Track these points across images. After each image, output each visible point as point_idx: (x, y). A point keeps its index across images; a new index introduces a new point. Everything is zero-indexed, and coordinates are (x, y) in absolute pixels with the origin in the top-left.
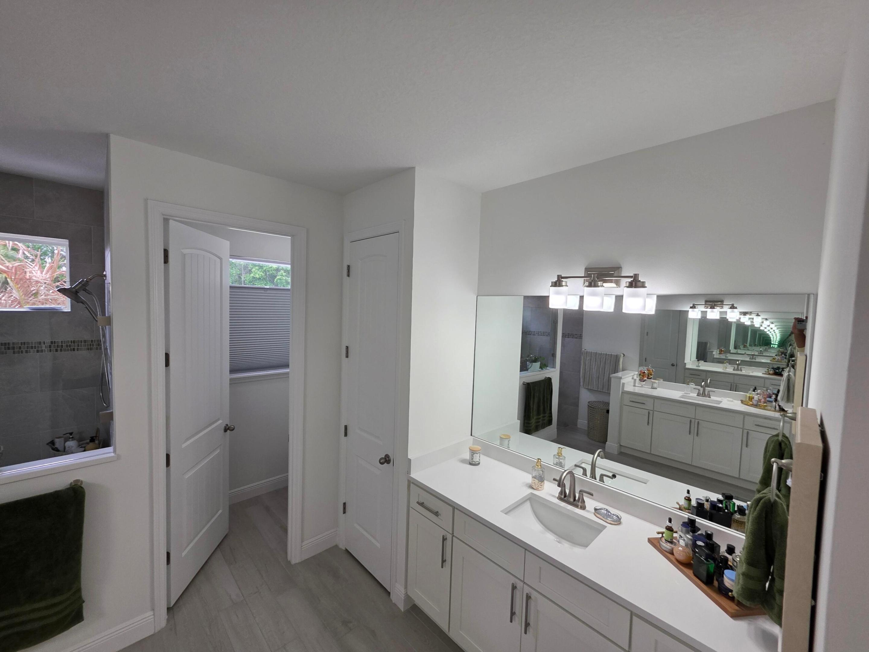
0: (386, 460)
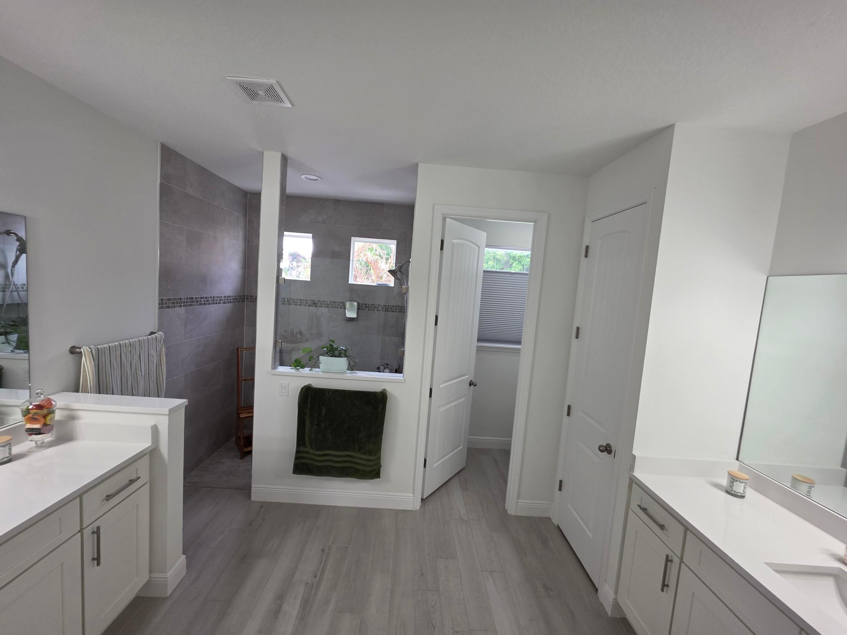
0: (607, 449)
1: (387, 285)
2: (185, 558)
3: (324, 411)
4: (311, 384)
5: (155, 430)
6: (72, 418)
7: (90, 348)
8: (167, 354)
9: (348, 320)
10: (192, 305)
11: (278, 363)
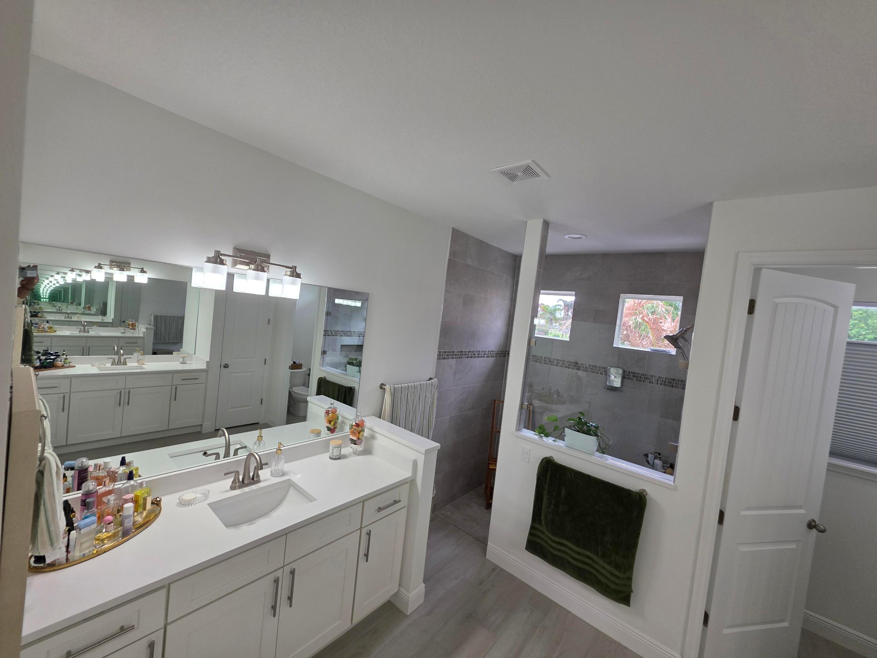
1: (665, 352)
2: (425, 587)
3: (563, 493)
4: (552, 457)
5: (415, 463)
6: (373, 437)
7: (390, 386)
8: (438, 399)
9: (609, 389)
10: (461, 357)
11: (523, 426)
